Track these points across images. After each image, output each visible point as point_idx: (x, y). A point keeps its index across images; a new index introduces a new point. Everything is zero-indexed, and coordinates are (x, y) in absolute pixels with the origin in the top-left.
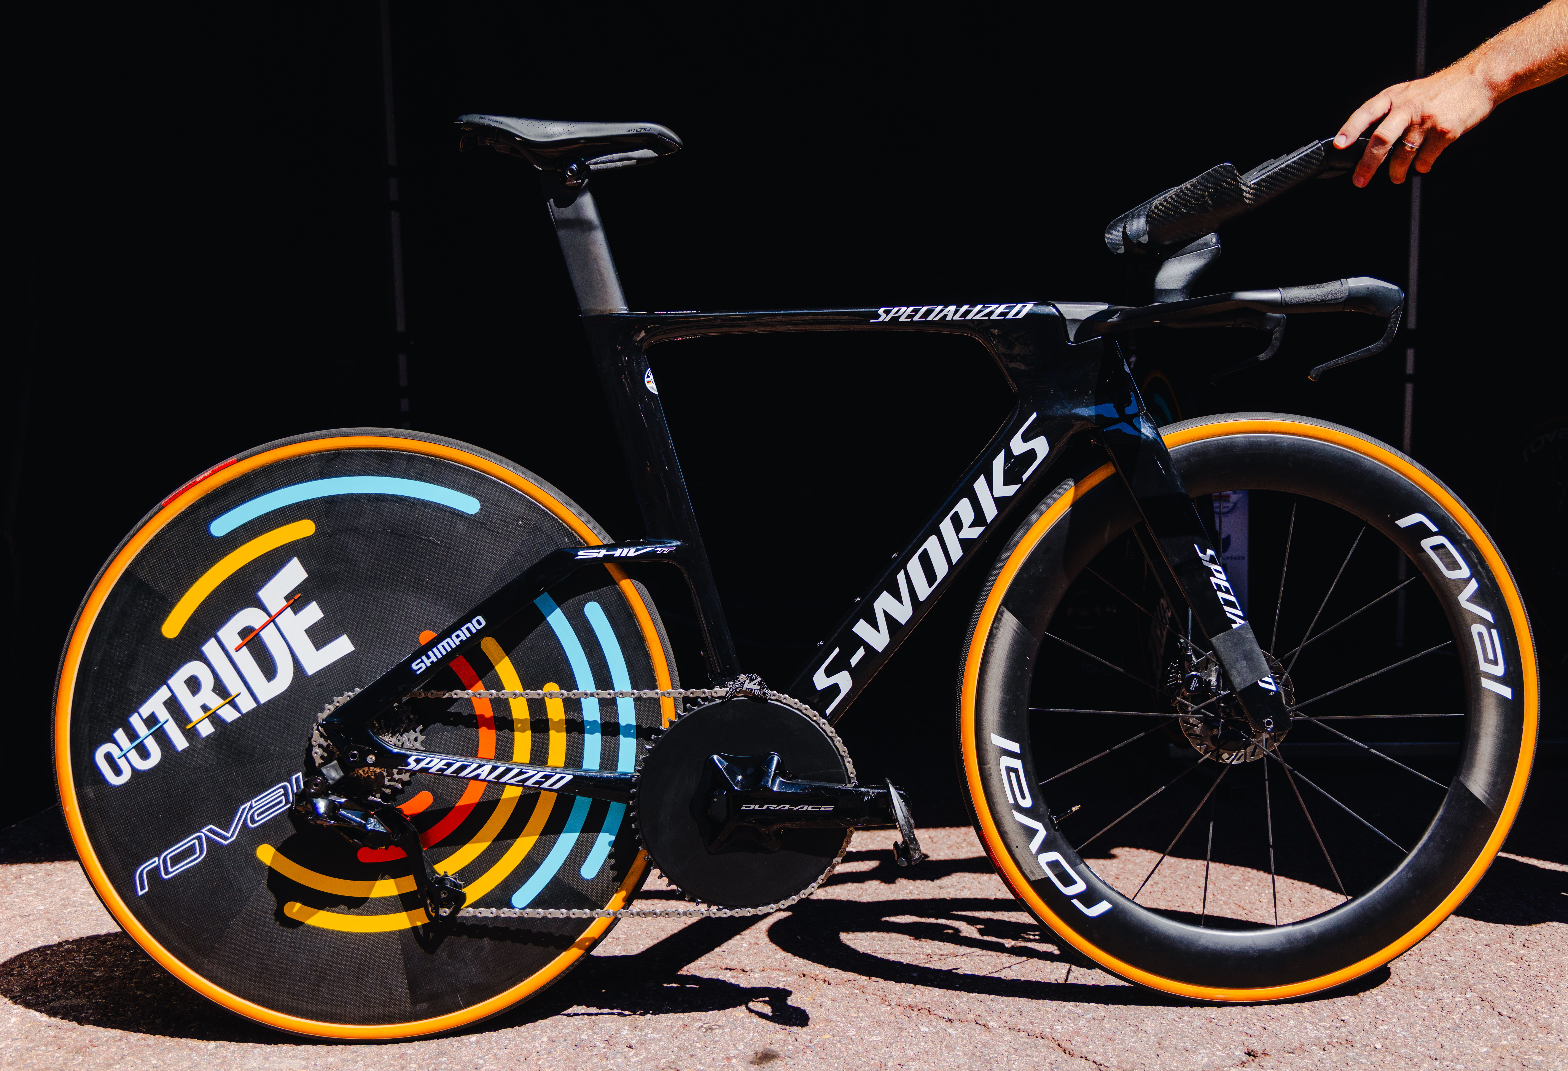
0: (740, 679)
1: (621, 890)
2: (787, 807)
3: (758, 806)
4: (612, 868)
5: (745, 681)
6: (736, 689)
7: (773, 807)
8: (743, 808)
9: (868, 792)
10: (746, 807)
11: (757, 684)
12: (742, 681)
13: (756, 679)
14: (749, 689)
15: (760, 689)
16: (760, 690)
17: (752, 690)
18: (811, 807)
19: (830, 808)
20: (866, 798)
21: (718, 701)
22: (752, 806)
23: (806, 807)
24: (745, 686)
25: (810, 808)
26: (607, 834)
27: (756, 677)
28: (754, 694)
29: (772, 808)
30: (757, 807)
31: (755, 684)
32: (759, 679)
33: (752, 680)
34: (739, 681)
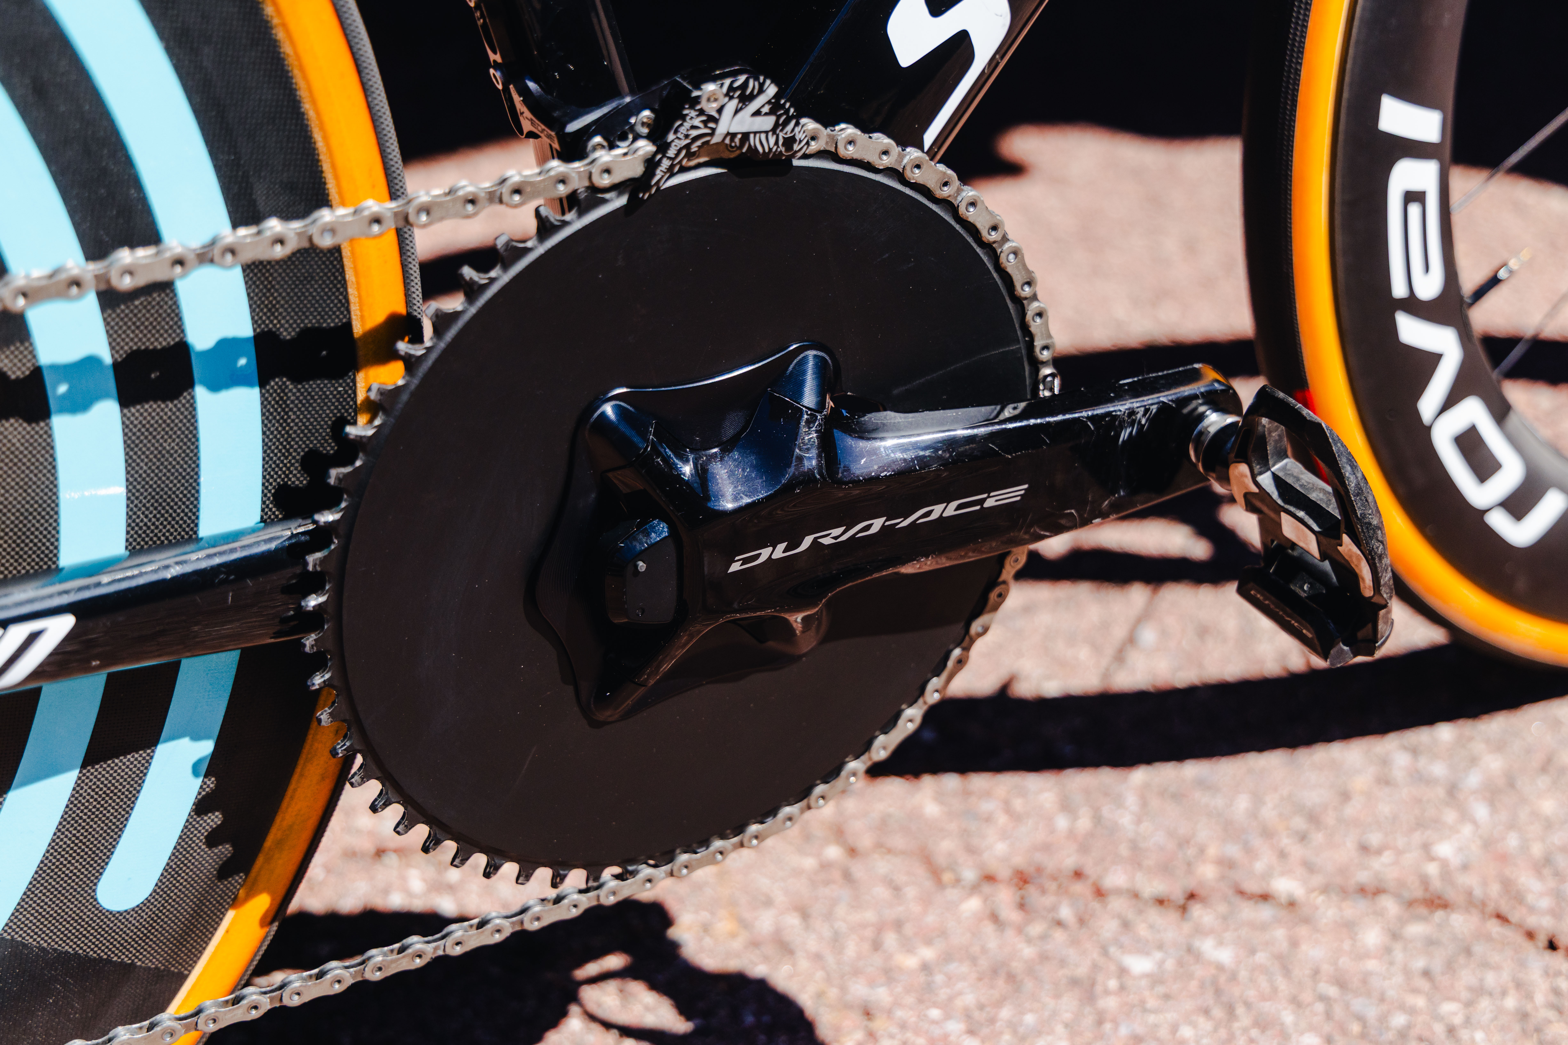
0: (704, 104)
1: (249, 896)
2: (877, 524)
3: (781, 547)
4: (213, 839)
5: (720, 111)
6: (688, 147)
7: (831, 536)
8: (735, 567)
9: (1132, 412)
10: (745, 561)
11: (766, 109)
12: (711, 108)
13: (761, 91)
14: (733, 135)
15: (776, 125)
16: (774, 130)
17: (746, 136)
18: (955, 504)
19: (1013, 494)
20: (1124, 435)
21: (619, 202)
22: (765, 553)
23: (937, 510)
24: (722, 129)
25: (951, 510)
26: (185, 742)
27: (761, 85)
28: (753, 150)
29: (827, 541)
30: (779, 552)
31: (757, 113)
32: (771, 90)
33: (746, 99)
34: (701, 112)
